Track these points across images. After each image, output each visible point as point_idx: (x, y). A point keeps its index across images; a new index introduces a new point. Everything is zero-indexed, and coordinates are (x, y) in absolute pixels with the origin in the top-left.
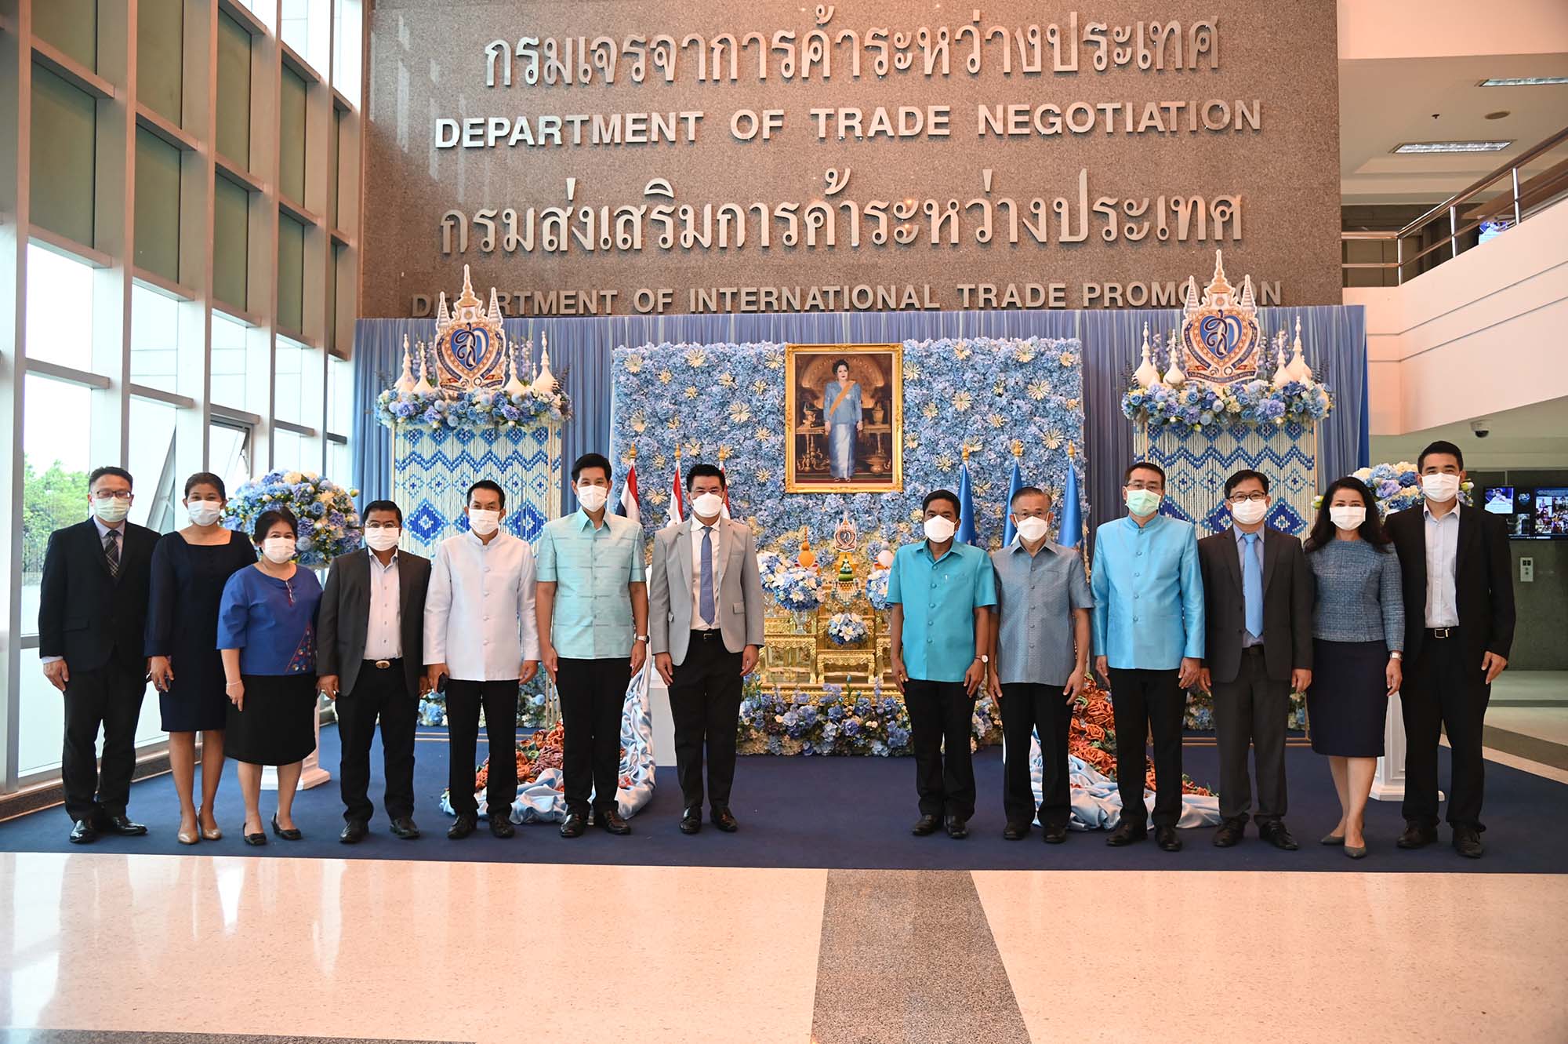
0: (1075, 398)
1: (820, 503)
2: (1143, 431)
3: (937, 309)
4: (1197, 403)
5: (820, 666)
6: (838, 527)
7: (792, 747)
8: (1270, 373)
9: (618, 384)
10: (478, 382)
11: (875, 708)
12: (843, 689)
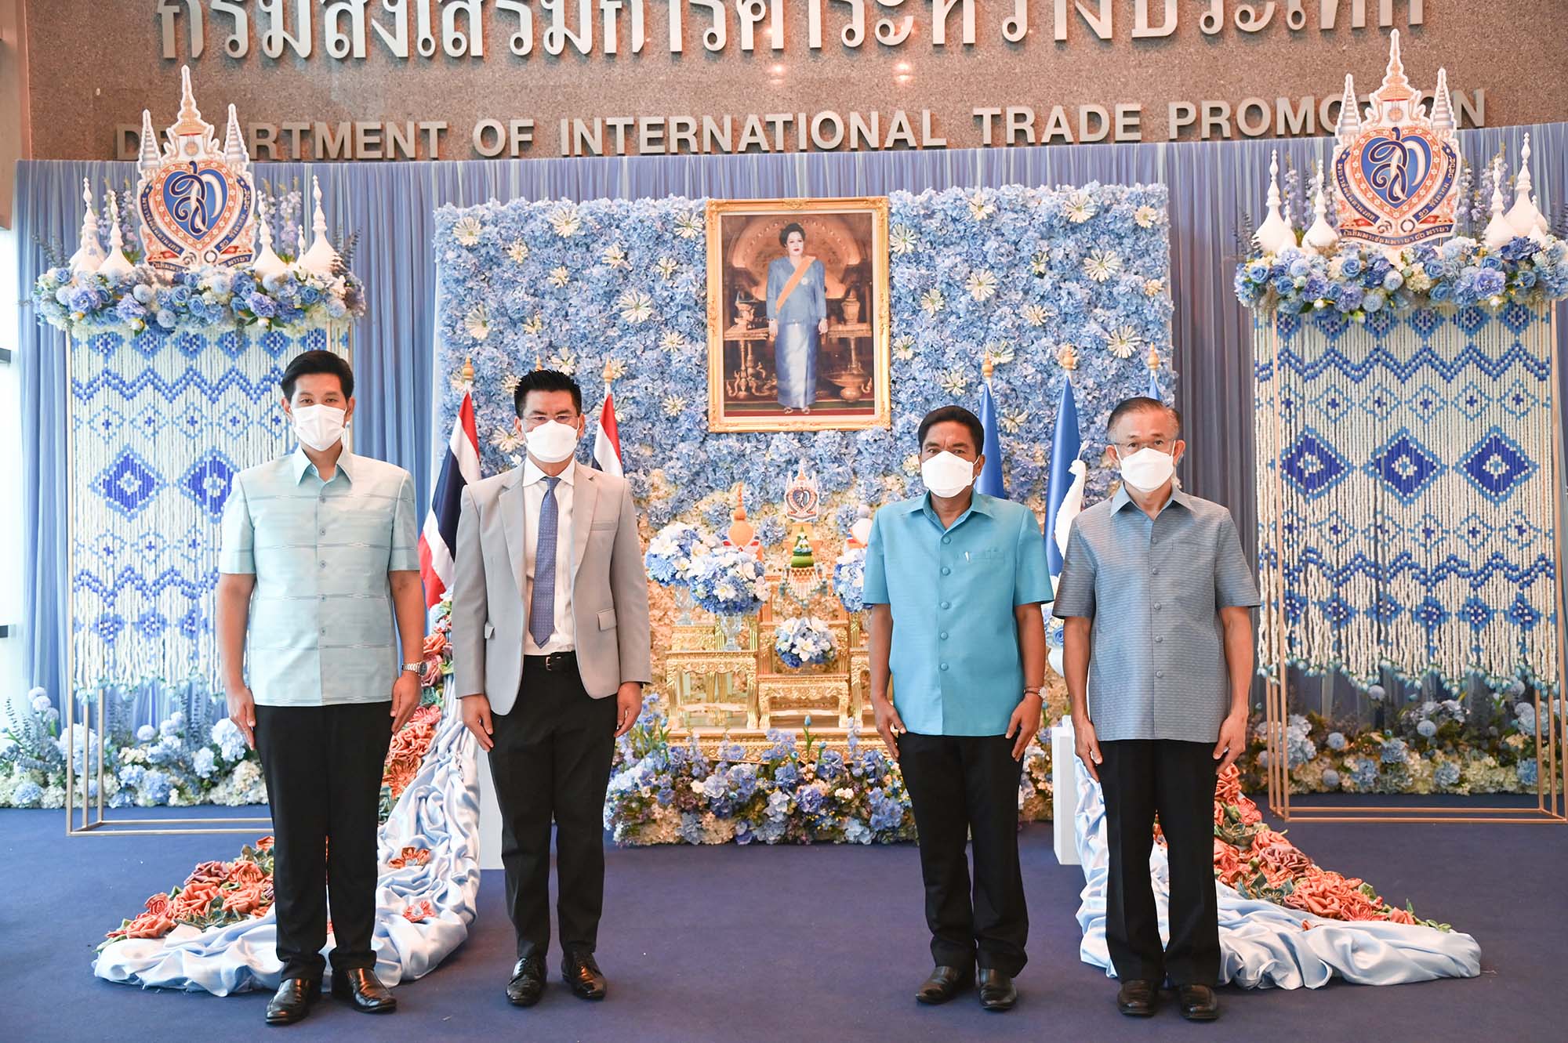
0: (1159, 278)
1: (763, 446)
2: (1269, 324)
3: (943, 147)
4: (1358, 277)
5: (764, 702)
6: (790, 485)
7: (718, 831)
8: (1475, 226)
9: (446, 263)
10: (211, 256)
11: (849, 766)
12: (799, 737)
